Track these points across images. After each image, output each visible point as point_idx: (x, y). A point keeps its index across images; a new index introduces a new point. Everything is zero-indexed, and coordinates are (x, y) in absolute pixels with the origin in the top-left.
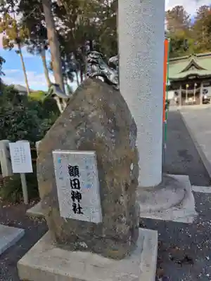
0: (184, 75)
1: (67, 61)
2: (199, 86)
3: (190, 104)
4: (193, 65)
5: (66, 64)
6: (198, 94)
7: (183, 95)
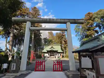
0: (50, 50)
1: (15, 41)
2: (54, 53)
3: (52, 58)
4: (52, 47)
5: (14, 42)
6: (54, 55)
7: (50, 55)
